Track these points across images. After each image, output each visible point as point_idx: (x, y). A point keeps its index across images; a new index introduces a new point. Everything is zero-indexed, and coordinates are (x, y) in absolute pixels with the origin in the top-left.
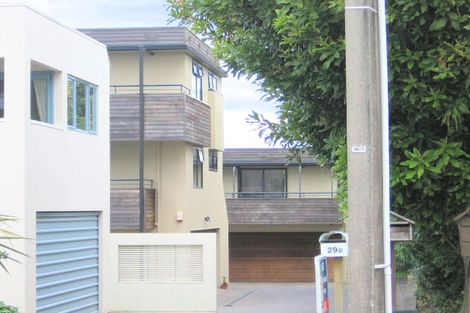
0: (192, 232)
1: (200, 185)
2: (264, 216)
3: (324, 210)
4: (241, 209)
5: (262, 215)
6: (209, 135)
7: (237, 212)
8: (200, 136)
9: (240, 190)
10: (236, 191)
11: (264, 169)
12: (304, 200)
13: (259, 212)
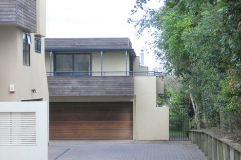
0: (22, 101)
1: (28, 63)
2: (74, 89)
3: (120, 85)
4: (57, 84)
5: (73, 88)
6: (35, 22)
7: (53, 87)
8: (28, 22)
9: (55, 70)
10: (52, 71)
11: (74, 54)
12: (105, 77)
13: (70, 87)
